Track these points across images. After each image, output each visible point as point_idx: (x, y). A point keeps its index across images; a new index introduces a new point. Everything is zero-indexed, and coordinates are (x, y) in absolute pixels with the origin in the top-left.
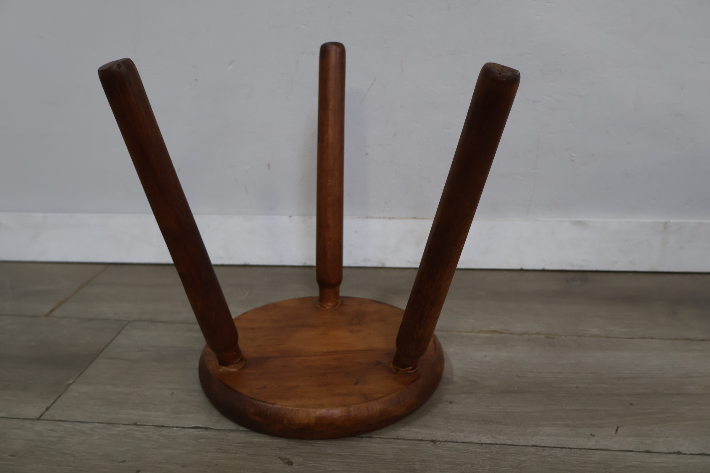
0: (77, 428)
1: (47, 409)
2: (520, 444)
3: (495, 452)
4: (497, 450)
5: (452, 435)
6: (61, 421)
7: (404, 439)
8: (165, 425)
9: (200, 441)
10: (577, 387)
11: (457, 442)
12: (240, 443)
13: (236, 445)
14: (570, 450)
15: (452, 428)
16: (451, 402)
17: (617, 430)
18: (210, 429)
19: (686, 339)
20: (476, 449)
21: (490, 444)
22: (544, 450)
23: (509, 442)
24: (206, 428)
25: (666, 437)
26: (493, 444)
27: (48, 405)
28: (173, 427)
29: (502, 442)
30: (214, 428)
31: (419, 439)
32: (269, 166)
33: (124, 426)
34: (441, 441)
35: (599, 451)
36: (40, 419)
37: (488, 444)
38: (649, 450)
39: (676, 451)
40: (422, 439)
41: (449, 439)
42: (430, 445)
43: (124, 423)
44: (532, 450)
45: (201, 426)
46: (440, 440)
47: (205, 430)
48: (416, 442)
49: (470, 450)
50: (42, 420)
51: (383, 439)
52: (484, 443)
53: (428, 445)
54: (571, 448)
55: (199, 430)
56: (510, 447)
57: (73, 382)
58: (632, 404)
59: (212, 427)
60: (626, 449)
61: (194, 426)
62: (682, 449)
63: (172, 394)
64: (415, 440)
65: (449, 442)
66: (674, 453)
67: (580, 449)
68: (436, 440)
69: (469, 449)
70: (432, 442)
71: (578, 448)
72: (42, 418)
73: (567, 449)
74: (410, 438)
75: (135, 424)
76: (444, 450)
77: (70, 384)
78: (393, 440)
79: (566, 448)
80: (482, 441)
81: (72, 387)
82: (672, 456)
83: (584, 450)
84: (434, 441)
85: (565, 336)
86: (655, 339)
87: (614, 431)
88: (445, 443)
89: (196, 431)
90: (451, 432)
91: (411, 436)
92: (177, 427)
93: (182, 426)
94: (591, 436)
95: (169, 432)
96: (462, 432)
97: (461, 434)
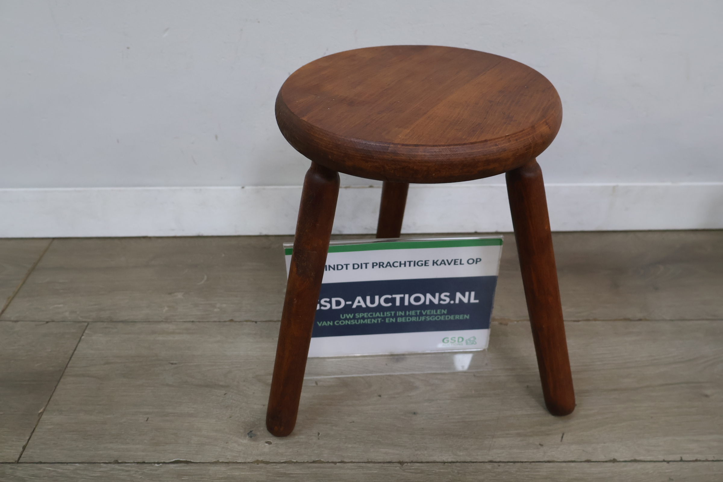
0: (59, 470)
1: (24, 448)
2: (478, 461)
3: (456, 471)
4: (458, 469)
5: (417, 454)
6: (41, 463)
7: (375, 463)
8: (146, 462)
9: (183, 478)
11: (422, 462)
12: (221, 479)
14: (522, 463)
15: (417, 445)
16: (415, 413)
17: (562, 437)
19: (625, 319)
20: (439, 469)
21: (452, 462)
22: (499, 466)
23: (469, 459)
24: (187, 462)
25: (604, 443)
26: (454, 462)
27: (24, 443)
28: (155, 463)
29: (462, 459)
30: (195, 461)
31: (388, 461)
32: (216, 137)
33: (105, 465)
34: (407, 463)
35: (546, 464)
36: (19, 461)
37: (450, 462)
38: (590, 459)
39: (612, 459)
41: (415, 459)
42: (398, 467)
43: (105, 462)
44: (489, 466)
45: (181, 460)
46: (407, 460)
47: (186, 464)
48: (386, 465)
49: (434, 472)
50: (20, 463)
51: (355, 464)
52: (446, 461)
54: (522, 462)
55: (180, 465)
56: (469, 464)
57: (44, 410)
59: (192, 461)
60: (570, 459)
61: (174, 460)
62: (617, 456)
63: (147, 419)
64: (384, 463)
65: (415, 462)
66: (610, 461)
67: (531, 462)
68: (404, 461)
69: (433, 470)
70: (399, 464)
71: (528, 462)
72: (22, 460)
73: (519, 464)
74: (379, 461)
75: (116, 462)
76: (411, 472)
77: (42, 413)
79: (518, 462)
80: (445, 460)
81: (44, 417)
82: (609, 464)
83: (534, 464)
84: (401, 463)
85: (518, 321)
86: (599, 320)
87: (560, 438)
88: (412, 464)
89: (177, 467)
90: (416, 450)
91: (380, 458)
92: (158, 463)
93: (162, 461)
94: (539, 446)
95: (151, 470)
96: (426, 450)
97: (426, 452)
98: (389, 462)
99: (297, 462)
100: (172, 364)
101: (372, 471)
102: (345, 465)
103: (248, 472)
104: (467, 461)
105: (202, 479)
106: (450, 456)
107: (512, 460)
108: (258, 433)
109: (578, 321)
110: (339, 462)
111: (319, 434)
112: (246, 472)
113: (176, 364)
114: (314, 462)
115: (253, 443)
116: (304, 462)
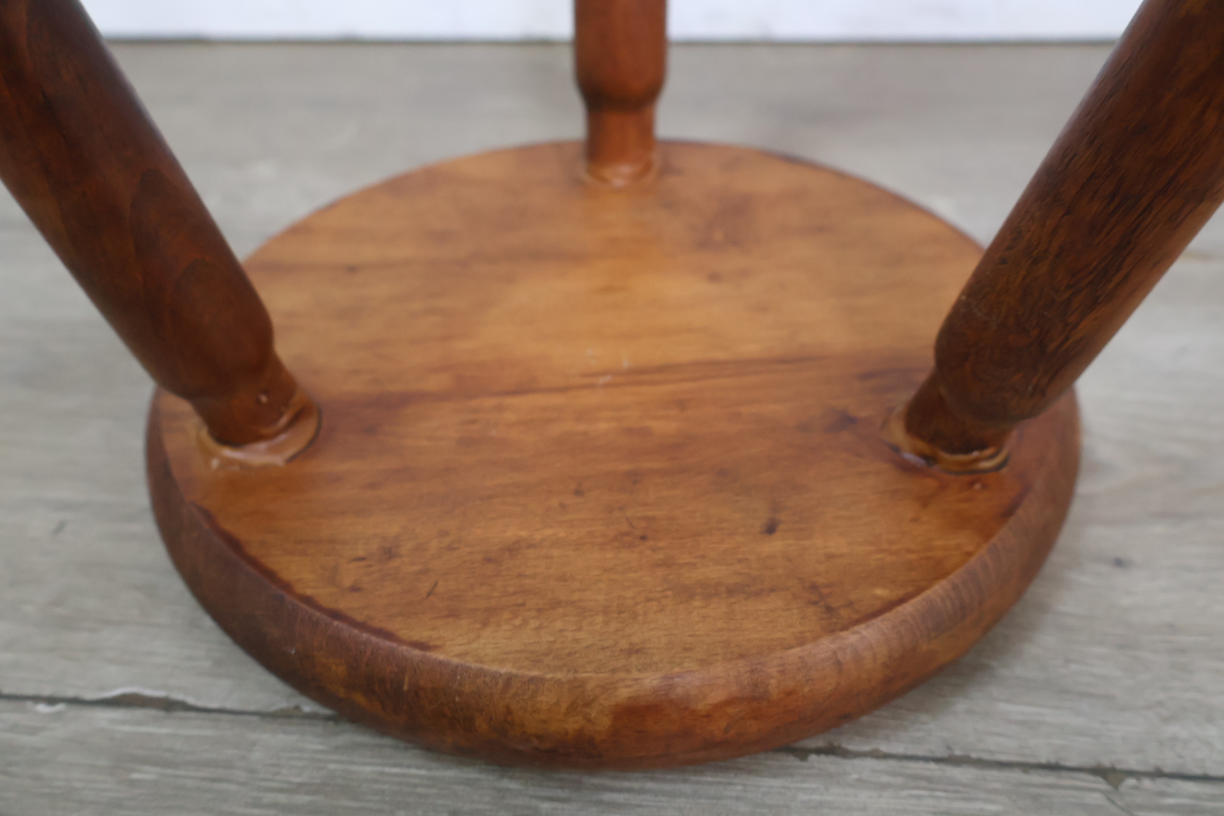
5: (1175, 738)
7: (980, 763)
9: (135, 776)
12: (298, 788)
13: (282, 798)
15: (1160, 695)
16: (1119, 563)
18: (185, 707)
24: (168, 706)
28: (37, 699)
30: (200, 703)
31: (1043, 760)
34: (1135, 773)
40: (1053, 760)
41: (1169, 763)
42: (1095, 792)
45: (148, 692)
46: (1134, 763)
47: (161, 713)
48: (1036, 778)
51: (892, 764)
53: (1089, 796)
55: (138, 713)
59: (191, 700)
63: (60, 528)
64: (1026, 767)
65: (1172, 775)
68: (1119, 766)
70: (1100, 779)
74: (1003, 758)
78: (932, 766)
84: (1109, 774)
88: (1160, 784)
89: (124, 722)
90: (1166, 720)
92: (51, 700)
93: (70, 693)
95: (14, 728)
96: (1209, 719)
101: (978, 805)
103: (418, 767)
105: (217, 786)
112: (409, 767)
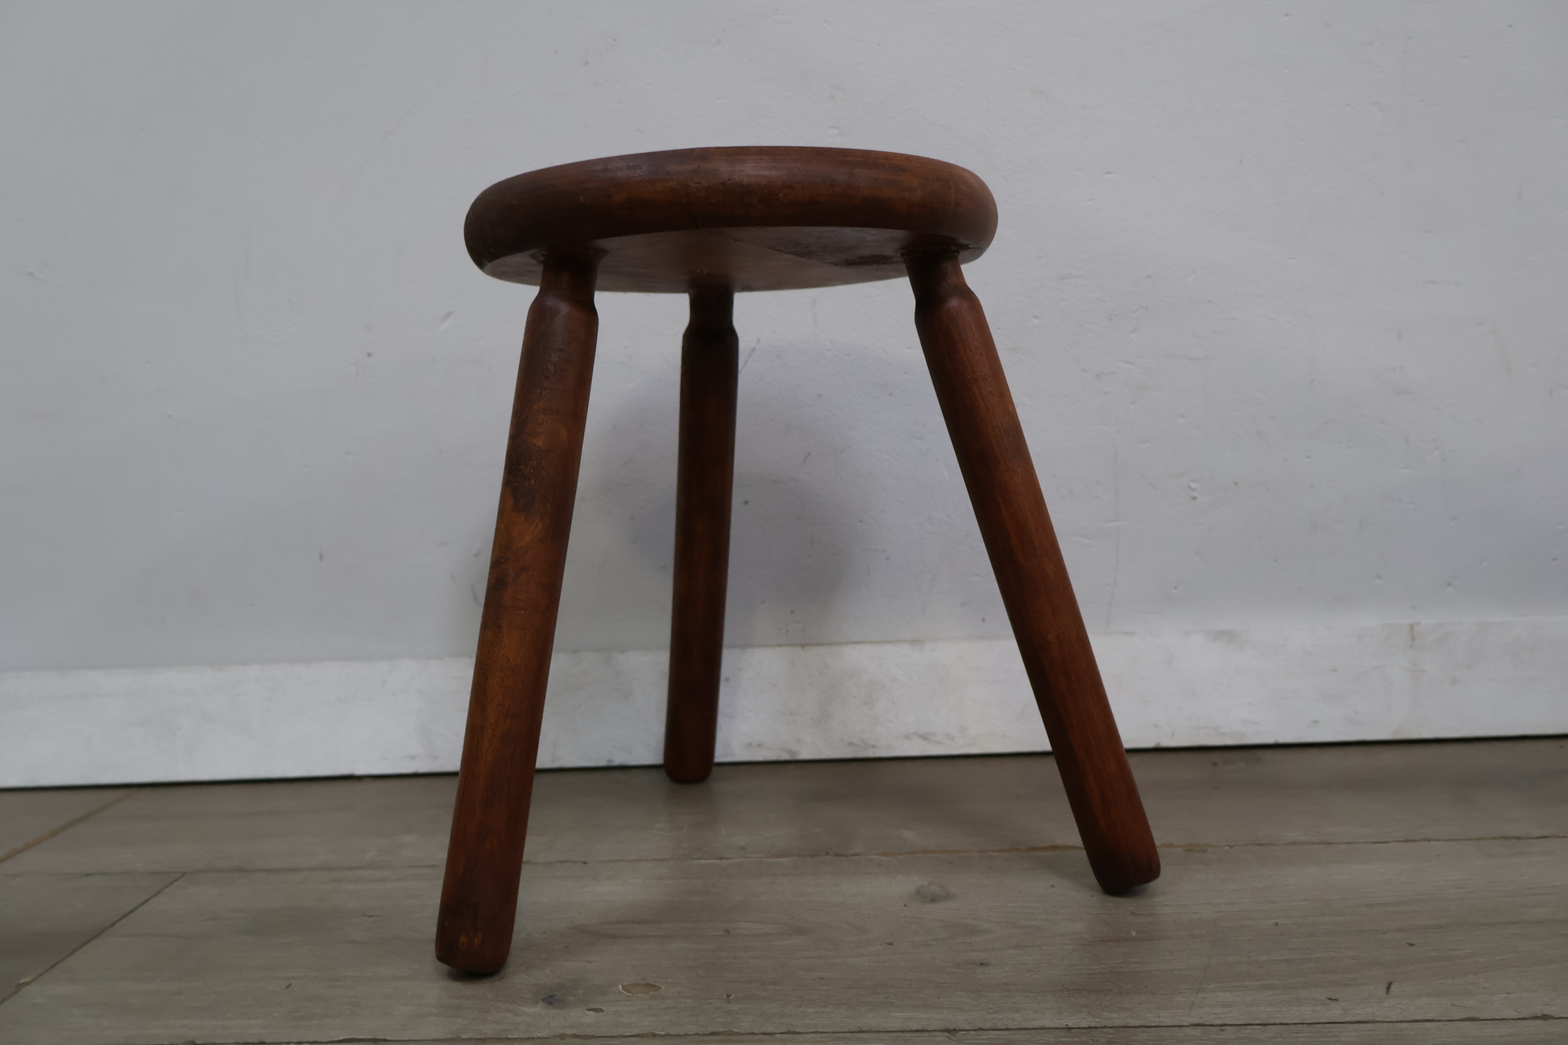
2: (1162, 1025)
4: (1109, 1037)
5: (994, 1019)
7: (878, 1032)
10: (1277, 924)
11: (1007, 1029)
14: (1284, 1026)
15: (991, 1006)
16: (982, 964)
17: (1388, 988)
18: (385, 1041)
19: (1504, 838)
20: (1055, 1038)
21: (1090, 1028)
22: (1223, 1030)
23: (1136, 1023)
24: (374, 1041)
25: (1508, 993)
26: (1096, 1028)
29: (1117, 1023)
30: (396, 1039)
31: (914, 1029)
34: (967, 1030)
35: (1355, 1025)
37: (1084, 1028)
38: (1475, 1016)
39: (1539, 1015)
40: (921, 1029)
41: (988, 1025)
42: (941, 1037)
44: (1197, 1032)
46: (966, 1027)
48: (911, 1035)
52: (1075, 1027)
53: (938, 1039)
54: (1287, 1024)
56: (1139, 1030)
57: (33, 980)
58: (1411, 945)
59: (388, 1038)
60: (1419, 1018)
61: (342, 1038)
62: (1553, 1011)
63: (289, 986)
64: (903, 1032)
65: (988, 1030)
66: (1536, 1018)
67: (1310, 1024)
68: (957, 1028)
69: (1040, 1040)
70: (946, 1033)
71: (1303, 1024)
73: (1278, 1027)
74: (889, 1030)
77: (28, 984)
78: (850, 1035)
79: (1275, 1024)
81: (29, 988)
82: (1531, 1022)
83: (1319, 1026)
84: (950, 1031)
85: (1230, 847)
86: (1438, 840)
87: (1383, 990)
88: (980, 1033)
90: (990, 1013)
91: (897, 1025)
94: (1329, 1001)
96: (1017, 1012)
97: (1017, 1015)
98: (918, 1031)
99: (668, 1035)
100: (371, 916)
102: (797, 1036)
104: (1130, 1025)
106: (1083, 1019)
107: (1257, 1022)
108: (571, 998)
109: (1386, 842)
110: (781, 1033)
111: (728, 996)
113: (378, 916)
114: (713, 1034)
115: (553, 1011)
116: (686, 1035)
